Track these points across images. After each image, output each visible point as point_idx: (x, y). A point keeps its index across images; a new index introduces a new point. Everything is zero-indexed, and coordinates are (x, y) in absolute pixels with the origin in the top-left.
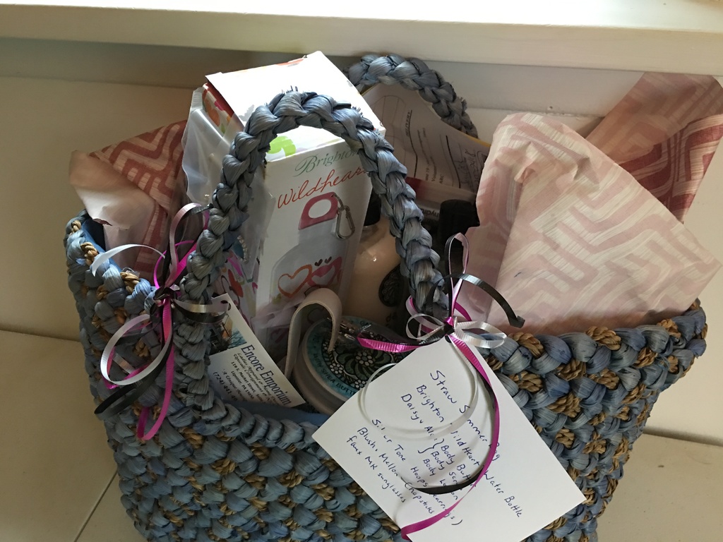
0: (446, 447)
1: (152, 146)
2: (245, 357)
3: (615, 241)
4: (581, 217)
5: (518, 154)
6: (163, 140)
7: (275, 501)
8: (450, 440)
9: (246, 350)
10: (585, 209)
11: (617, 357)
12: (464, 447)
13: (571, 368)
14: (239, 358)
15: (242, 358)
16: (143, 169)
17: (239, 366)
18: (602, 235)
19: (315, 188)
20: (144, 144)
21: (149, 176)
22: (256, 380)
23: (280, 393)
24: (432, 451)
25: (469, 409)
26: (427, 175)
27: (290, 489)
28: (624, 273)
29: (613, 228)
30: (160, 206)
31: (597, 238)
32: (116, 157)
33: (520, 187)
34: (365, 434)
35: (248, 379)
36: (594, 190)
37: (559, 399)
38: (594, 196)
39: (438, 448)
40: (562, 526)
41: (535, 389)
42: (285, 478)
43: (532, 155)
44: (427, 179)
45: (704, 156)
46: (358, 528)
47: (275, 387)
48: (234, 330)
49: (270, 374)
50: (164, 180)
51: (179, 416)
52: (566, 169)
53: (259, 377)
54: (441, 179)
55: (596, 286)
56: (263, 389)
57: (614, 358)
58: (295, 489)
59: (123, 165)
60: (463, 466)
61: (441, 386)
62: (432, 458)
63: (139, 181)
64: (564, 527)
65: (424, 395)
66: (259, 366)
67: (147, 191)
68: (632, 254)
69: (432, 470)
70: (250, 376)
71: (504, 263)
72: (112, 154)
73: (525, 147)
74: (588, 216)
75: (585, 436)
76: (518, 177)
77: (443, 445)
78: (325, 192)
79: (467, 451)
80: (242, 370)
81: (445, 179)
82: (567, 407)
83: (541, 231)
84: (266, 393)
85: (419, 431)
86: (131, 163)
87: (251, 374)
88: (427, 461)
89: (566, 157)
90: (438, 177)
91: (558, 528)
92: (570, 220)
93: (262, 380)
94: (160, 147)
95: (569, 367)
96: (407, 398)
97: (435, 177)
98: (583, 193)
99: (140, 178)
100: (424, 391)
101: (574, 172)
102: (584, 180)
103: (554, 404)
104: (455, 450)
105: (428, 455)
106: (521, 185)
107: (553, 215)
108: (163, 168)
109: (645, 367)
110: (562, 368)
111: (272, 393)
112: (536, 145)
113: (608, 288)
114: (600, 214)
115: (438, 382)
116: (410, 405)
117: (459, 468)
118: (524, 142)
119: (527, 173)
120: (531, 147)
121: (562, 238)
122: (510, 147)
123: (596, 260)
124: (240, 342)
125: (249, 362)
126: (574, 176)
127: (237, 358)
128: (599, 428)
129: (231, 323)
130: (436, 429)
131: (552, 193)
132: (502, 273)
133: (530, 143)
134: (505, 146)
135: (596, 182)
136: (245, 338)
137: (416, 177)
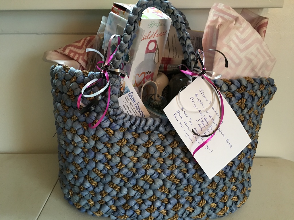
0: (206, 118)
1: (80, 45)
2: (129, 98)
3: (247, 47)
4: (237, 37)
5: (216, 21)
6: (84, 42)
7: (141, 156)
8: (207, 116)
9: (130, 95)
10: (239, 34)
11: (254, 85)
12: (211, 118)
13: (241, 88)
14: (127, 99)
15: (128, 98)
16: (76, 53)
17: (127, 102)
18: (243, 45)
19: (152, 36)
20: (77, 44)
21: (78, 55)
22: (132, 108)
23: (141, 112)
24: (201, 120)
25: (212, 103)
26: (173, 56)
27: (148, 148)
28: (250, 61)
29: (246, 42)
30: (82, 66)
31: (242, 46)
32: (65, 49)
33: (218, 30)
34: (179, 113)
35: (129, 108)
36: (241, 27)
37: (239, 100)
38: (241, 29)
39: (203, 119)
40: (243, 157)
41: (231, 97)
42: (146, 144)
43: (220, 20)
44: (173, 57)
45: (264, 31)
46: (174, 163)
47: (139, 110)
48: (126, 87)
49: (138, 104)
50: (83, 57)
51: (105, 122)
52: (232, 22)
53: (134, 106)
54: (179, 56)
55: (242, 66)
56: (135, 112)
57: (253, 86)
58: (150, 148)
59: (68, 52)
60: (211, 126)
61: (203, 94)
62: (201, 123)
63: (74, 57)
64: (244, 158)
65: (197, 98)
66: (134, 101)
67: (77, 61)
68: (252, 52)
69: (201, 129)
70: (130, 106)
71: (215, 56)
72: (63, 49)
73: (217, 19)
74: (239, 37)
75: (248, 117)
76: (217, 27)
77: (205, 117)
78: (154, 39)
79: (213, 120)
80: (127, 104)
81: (180, 56)
82: (242, 103)
83: (226, 43)
84: (136, 113)
85: (196, 112)
86: (71, 51)
87: (131, 105)
88: (200, 125)
89: (231, 19)
90: (177, 56)
91: (242, 159)
92: (234, 38)
93: (135, 108)
94: (83, 45)
95: (240, 88)
96: (192, 99)
97: (176, 56)
98: (238, 29)
99: (75, 56)
100: (197, 96)
101: (234, 23)
102: (238, 25)
103: (237, 102)
104: (209, 120)
105: (200, 122)
106: (218, 29)
107: (230, 37)
108: (83, 53)
109: (262, 90)
110: (238, 89)
111: (138, 113)
112: (221, 17)
113: (246, 67)
114: (243, 37)
115: (201, 93)
116: (193, 101)
117: (210, 127)
118: (217, 17)
119: (219, 26)
120: (220, 18)
121: (233, 45)
122: (213, 20)
123: (242, 55)
124: (128, 91)
125: (130, 100)
126: (234, 24)
127: (126, 99)
128: (251, 115)
129: (125, 84)
130: (202, 111)
131: (229, 30)
132: (215, 59)
133: (219, 17)
134: (211, 19)
135: (241, 24)
136: (130, 89)
137: (169, 57)
